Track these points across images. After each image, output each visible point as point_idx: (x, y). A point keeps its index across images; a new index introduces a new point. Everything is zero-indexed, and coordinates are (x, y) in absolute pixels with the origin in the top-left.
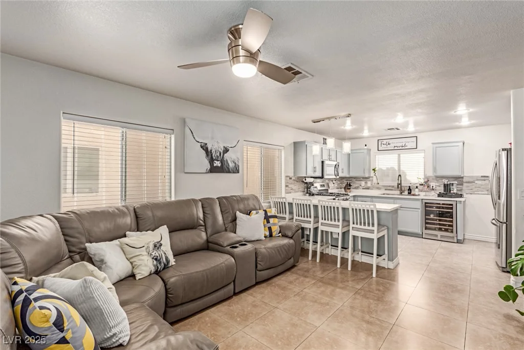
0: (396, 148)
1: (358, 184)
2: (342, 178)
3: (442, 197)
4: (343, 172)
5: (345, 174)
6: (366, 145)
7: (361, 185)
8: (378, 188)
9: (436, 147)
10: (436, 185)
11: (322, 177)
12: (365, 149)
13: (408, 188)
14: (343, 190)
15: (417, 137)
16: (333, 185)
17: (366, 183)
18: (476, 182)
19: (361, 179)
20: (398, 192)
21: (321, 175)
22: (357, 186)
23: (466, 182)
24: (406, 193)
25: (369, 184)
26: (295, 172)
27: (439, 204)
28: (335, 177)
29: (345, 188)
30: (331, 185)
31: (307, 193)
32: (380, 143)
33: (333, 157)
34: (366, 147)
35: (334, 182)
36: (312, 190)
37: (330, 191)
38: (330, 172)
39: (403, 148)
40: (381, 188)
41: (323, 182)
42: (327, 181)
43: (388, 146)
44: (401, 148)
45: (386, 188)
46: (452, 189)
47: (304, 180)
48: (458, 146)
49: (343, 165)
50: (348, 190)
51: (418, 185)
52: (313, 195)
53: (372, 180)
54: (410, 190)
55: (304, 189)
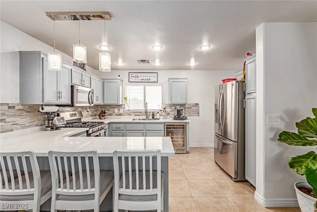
0: (143, 81)
1: (111, 111)
2: (97, 106)
3: (177, 120)
4: (97, 100)
5: (100, 102)
6: (119, 76)
7: (114, 112)
8: (129, 115)
9: (172, 82)
10: (170, 111)
11: (72, 105)
12: (119, 79)
13: (152, 113)
14: (98, 117)
15: (157, 73)
16: (87, 113)
17: (119, 110)
18: (192, 108)
19: (115, 107)
20: (145, 117)
21: (69, 102)
22: (110, 112)
23: (187, 108)
24: (151, 117)
25: (121, 111)
26: (21, 98)
27: (174, 125)
28: (88, 105)
29: (99, 115)
30: (85, 113)
31: (48, 127)
32: (130, 76)
33: (87, 83)
34: (119, 78)
35: (88, 110)
36: (56, 121)
37: (83, 120)
38: (82, 99)
39: (148, 81)
40: (131, 114)
41: (74, 111)
42: (80, 109)
43: (137, 78)
44: (146, 81)
45: (135, 114)
46: (182, 113)
47: (40, 110)
48: (185, 82)
49: (98, 93)
50: (102, 117)
51: (159, 111)
52: (57, 128)
53: (124, 108)
54: (153, 115)
55: (44, 121)
